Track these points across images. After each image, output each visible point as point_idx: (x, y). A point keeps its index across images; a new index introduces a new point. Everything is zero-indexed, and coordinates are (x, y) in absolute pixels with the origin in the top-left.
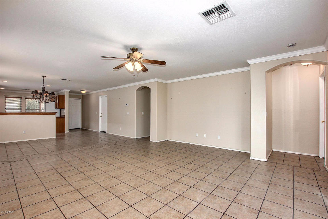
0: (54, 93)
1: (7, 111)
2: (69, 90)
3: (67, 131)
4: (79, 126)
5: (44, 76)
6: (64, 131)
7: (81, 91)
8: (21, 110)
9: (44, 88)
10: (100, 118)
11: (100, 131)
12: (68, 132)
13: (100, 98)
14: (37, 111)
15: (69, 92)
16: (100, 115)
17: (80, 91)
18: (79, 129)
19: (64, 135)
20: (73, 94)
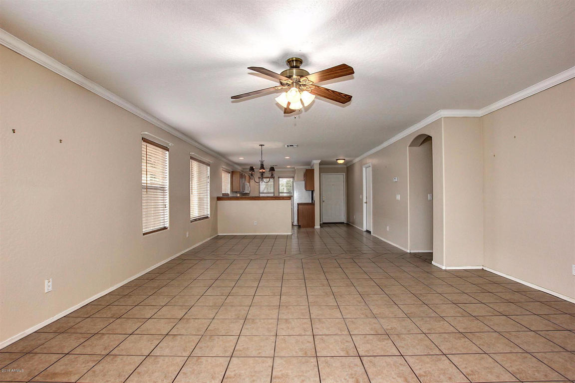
0: (273, 168)
1: (261, 195)
2: (319, 161)
3: (317, 226)
4: (343, 218)
5: (262, 145)
6: (313, 226)
7: (337, 160)
8: (274, 193)
9: (262, 162)
10: (365, 205)
11: (365, 229)
12: (319, 227)
13: (364, 169)
14: (272, 195)
15: (320, 164)
16: (365, 200)
17: (335, 160)
18: (343, 223)
19: (313, 233)
20: (327, 166)
